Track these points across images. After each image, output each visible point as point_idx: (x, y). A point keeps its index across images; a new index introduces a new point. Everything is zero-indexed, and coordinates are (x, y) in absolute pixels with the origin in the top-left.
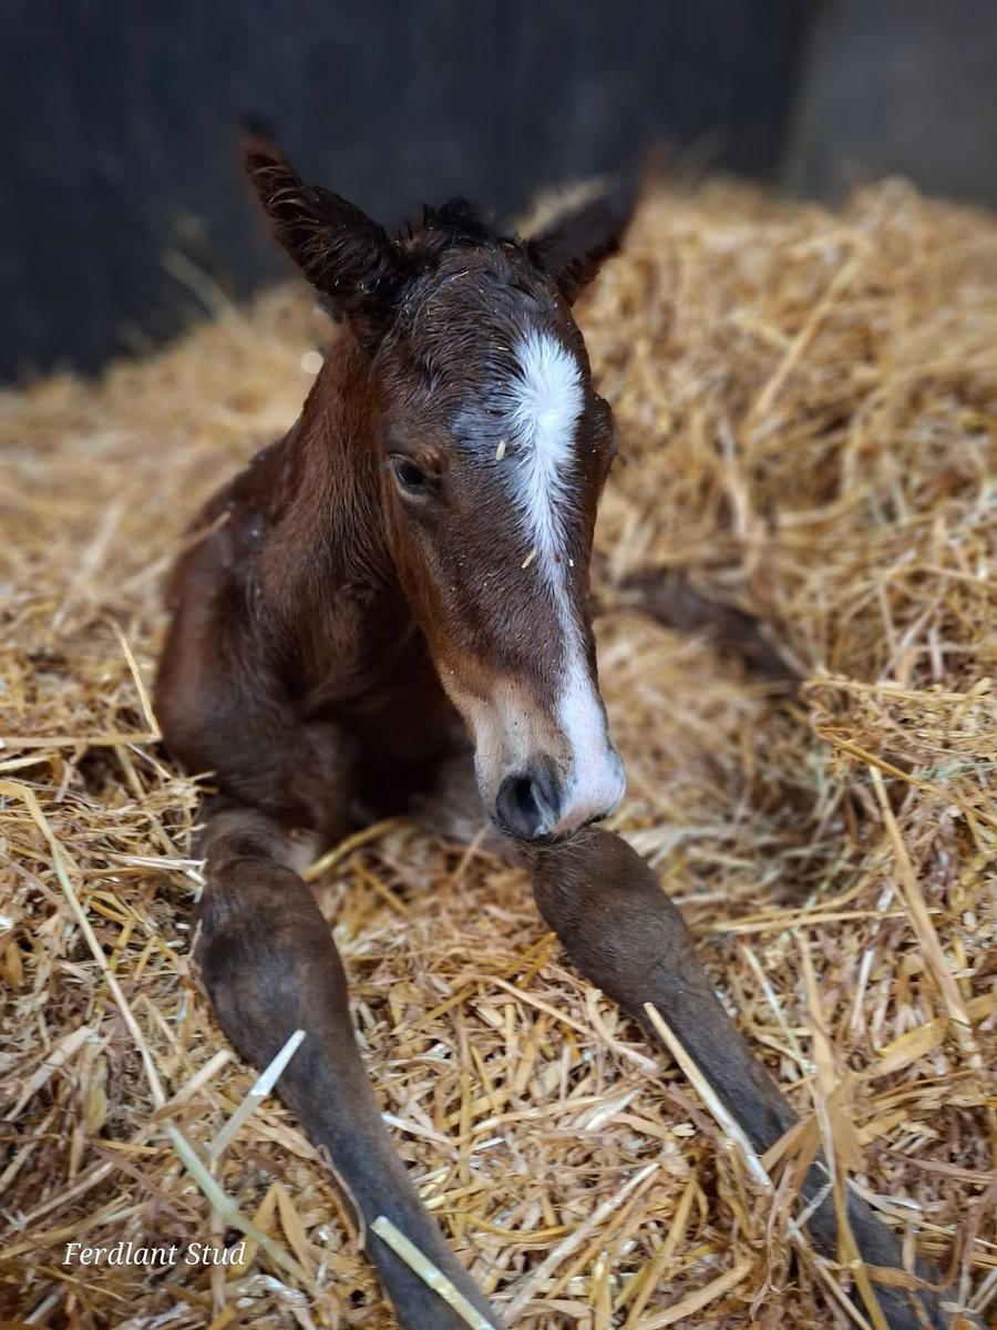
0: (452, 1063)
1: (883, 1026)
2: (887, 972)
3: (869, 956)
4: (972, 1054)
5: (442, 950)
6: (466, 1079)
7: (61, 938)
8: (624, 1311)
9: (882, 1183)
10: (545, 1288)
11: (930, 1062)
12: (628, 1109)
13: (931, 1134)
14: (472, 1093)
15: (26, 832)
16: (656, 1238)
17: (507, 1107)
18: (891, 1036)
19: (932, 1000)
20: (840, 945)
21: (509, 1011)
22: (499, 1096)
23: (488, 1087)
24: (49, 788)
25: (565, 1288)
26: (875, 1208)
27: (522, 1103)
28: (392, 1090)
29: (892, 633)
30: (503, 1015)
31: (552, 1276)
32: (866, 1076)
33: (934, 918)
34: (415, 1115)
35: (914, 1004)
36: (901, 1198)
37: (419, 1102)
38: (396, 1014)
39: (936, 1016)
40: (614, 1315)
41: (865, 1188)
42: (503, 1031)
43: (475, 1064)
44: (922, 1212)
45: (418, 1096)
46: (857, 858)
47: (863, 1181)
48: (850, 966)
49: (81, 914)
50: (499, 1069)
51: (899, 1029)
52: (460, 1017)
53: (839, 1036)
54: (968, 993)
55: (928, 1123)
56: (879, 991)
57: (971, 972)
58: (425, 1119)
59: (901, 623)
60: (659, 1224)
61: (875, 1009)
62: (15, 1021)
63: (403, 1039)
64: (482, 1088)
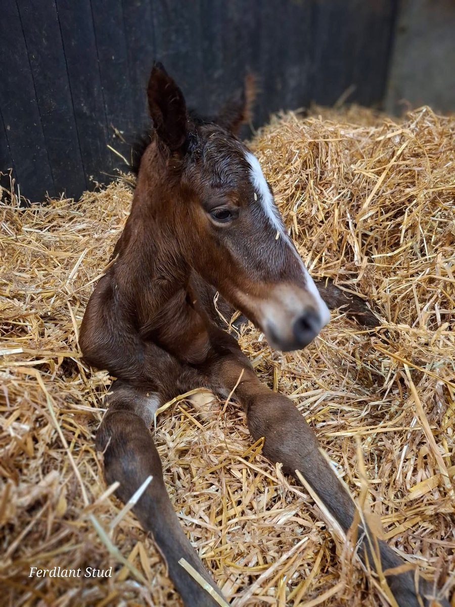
0: (219, 494)
1: (411, 478)
2: (413, 455)
3: (405, 447)
4: (450, 490)
5: (215, 444)
6: (225, 501)
7: (49, 436)
8: (292, 602)
9: (410, 549)
10: (257, 592)
11: (432, 494)
12: (297, 515)
13: (432, 527)
14: (228, 507)
15: (36, 390)
16: (307, 570)
17: (243, 513)
18: (415, 483)
19: (433, 466)
20: (393, 443)
21: (244, 471)
22: (239, 509)
23: (234, 504)
24: (47, 374)
25: (266, 592)
26: (405, 560)
27: (249, 511)
28: (192, 506)
29: (419, 306)
30: (242, 473)
31: (261, 587)
32: (403, 501)
33: (434, 431)
34: (202, 517)
35: (425, 469)
36: (418, 555)
37: (204, 511)
38: (194, 472)
39: (435, 474)
40: (287, 603)
41: (402, 551)
42: (241, 480)
43: (229, 493)
44: (427, 562)
45: (204, 508)
46: (401, 405)
47: (402, 548)
48: (397, 453)
49: (58, 426)
50: (240, 496)
51: (418, 481)
52: (223, 473)
53: (392, 483)
54: (449, 463)
55: (431, 522)
56: (410, 463)
57: (450, 454)
58: (206, 518)
59: (423, 301)
60: (309, 565)
61: (408, 471)
62: (29, 471)
63: (197, 484)
64: (232, 504)
